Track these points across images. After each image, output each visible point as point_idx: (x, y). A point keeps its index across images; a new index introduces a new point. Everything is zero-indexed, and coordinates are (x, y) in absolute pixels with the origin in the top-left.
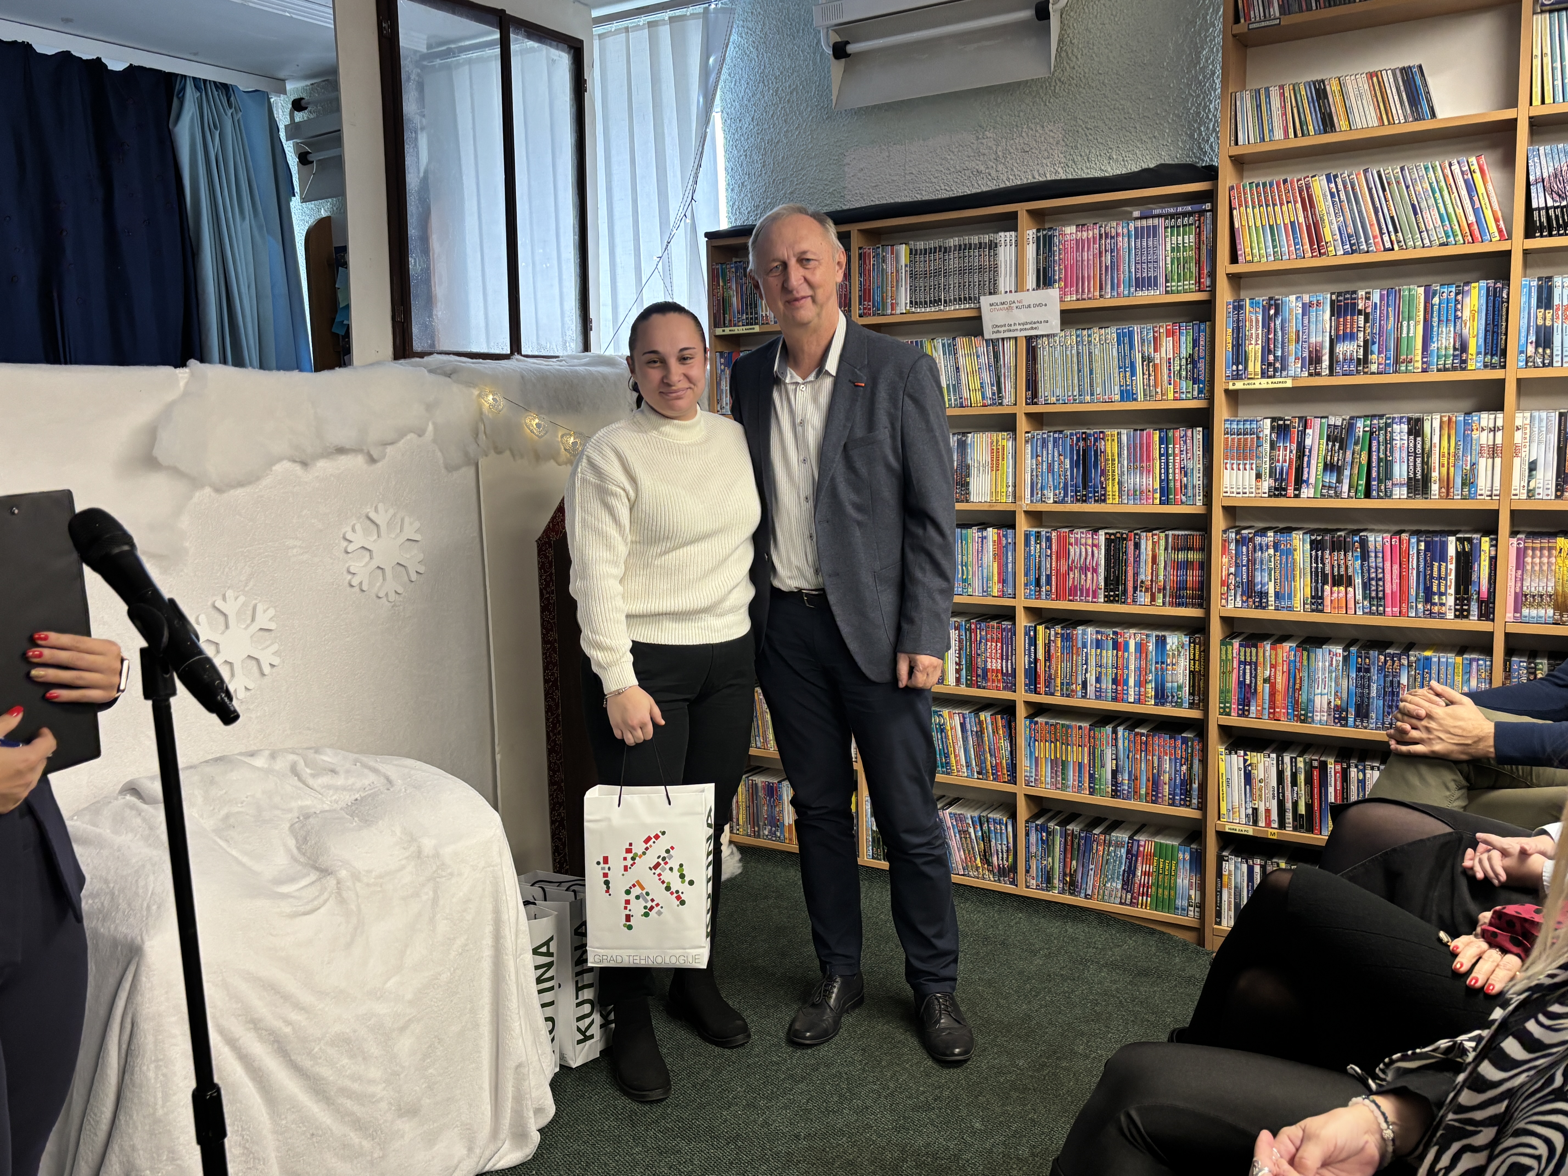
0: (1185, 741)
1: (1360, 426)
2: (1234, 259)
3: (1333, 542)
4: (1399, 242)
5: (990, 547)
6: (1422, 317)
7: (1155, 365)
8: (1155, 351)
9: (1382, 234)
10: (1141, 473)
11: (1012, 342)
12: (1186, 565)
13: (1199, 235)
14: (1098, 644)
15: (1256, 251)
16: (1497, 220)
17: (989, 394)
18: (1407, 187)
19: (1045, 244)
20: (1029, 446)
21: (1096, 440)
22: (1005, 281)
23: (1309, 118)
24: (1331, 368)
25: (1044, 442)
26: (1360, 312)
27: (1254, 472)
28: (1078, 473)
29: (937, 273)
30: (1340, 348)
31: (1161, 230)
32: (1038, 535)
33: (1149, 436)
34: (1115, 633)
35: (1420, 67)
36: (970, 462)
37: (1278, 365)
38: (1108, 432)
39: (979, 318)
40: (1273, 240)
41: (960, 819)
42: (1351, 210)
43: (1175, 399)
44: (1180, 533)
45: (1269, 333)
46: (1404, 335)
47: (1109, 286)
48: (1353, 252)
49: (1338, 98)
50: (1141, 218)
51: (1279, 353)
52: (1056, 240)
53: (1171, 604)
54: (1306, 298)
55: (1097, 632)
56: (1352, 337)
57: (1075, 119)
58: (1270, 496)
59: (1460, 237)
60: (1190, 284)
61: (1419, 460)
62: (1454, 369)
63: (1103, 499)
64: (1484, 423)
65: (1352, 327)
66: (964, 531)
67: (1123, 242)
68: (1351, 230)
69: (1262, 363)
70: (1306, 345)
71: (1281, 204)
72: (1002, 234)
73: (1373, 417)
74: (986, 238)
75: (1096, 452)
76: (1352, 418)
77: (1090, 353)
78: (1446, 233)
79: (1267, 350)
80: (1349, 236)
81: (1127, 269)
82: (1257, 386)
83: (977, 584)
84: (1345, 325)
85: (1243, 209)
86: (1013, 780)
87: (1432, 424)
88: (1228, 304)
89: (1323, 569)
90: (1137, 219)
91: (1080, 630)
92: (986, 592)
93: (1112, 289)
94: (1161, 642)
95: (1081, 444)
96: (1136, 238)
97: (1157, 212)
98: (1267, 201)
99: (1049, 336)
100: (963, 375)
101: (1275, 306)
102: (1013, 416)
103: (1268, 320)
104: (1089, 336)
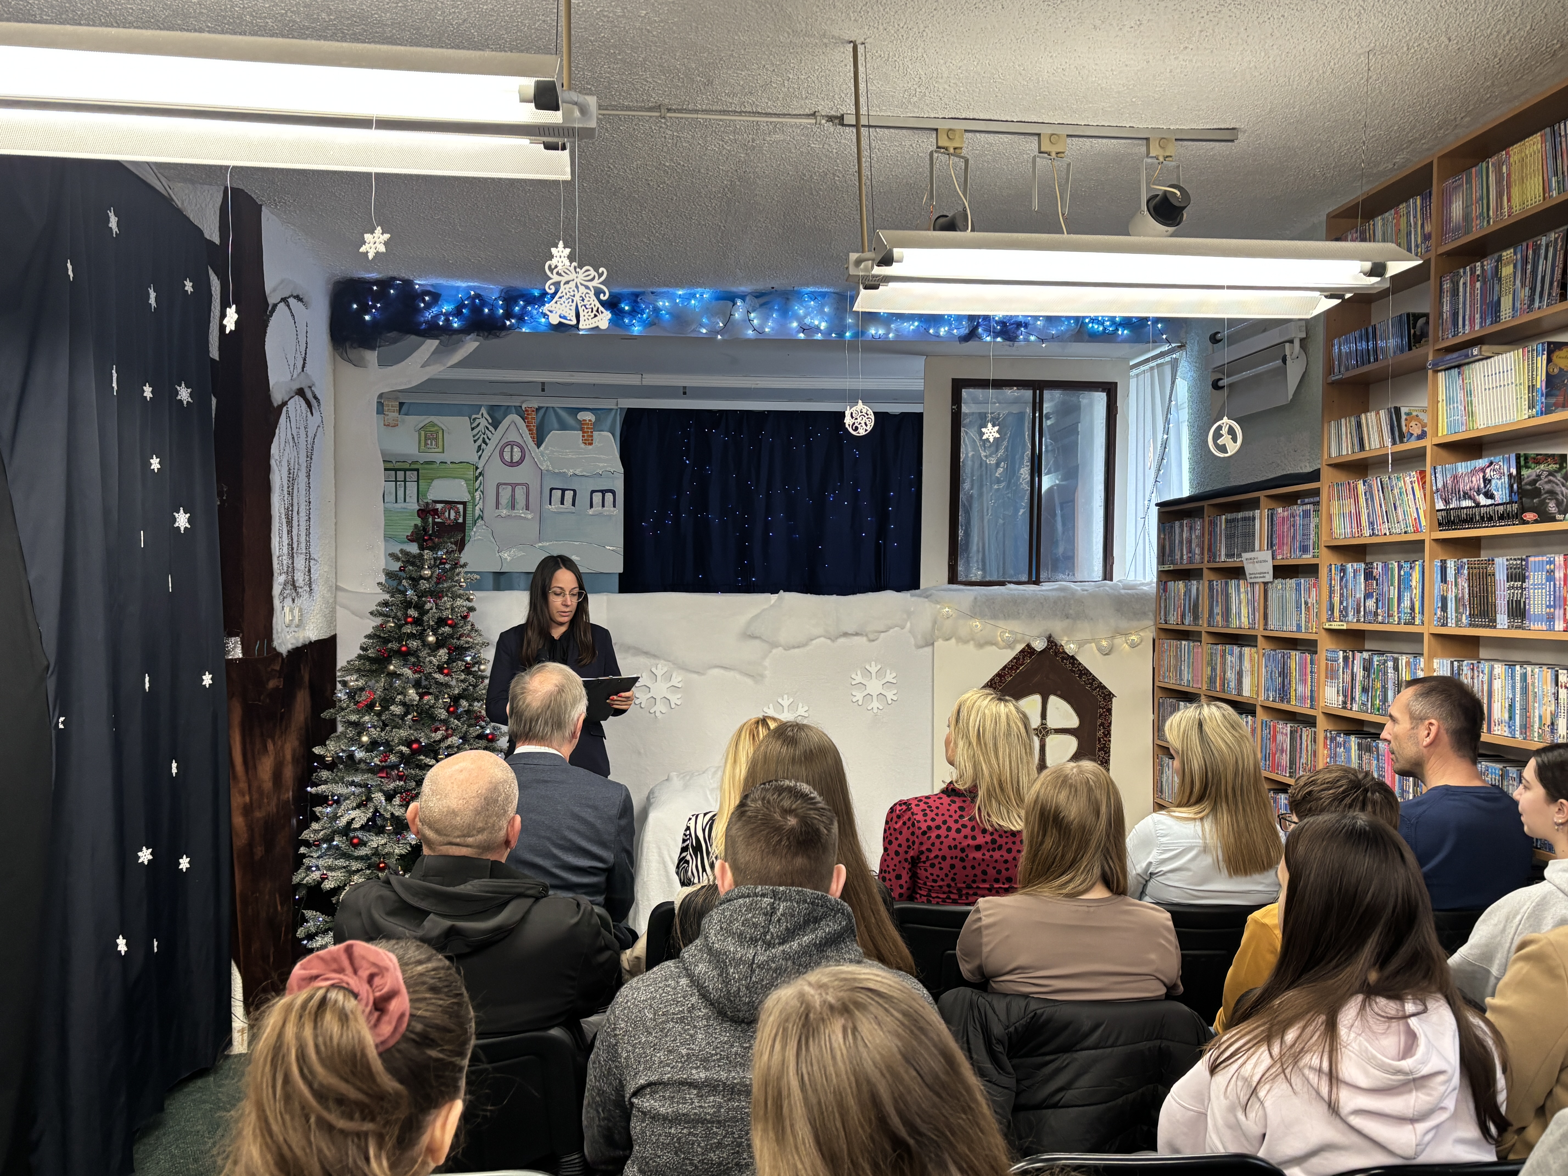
1: (1375, 660)
2: (1330, 536)
4: (1390, 529)
6: (1397, 584)
8: (1309, 597)
9: (1382, 523)
10: (1303, 685)
11: (1257, 585)
15: (1338, 530)
17: (1250, 621)
18: (1391, 491)
19: (1271, 520)
20: (1263, 659)
21: (1288, 658)
22: (1256, 544)
23: (1355, 440)
24: (1364, 616)
25: (1269, 657)
26: (1375, 578)
27: (1336, 689)
28: (1281, 681)
29: (1235, 536)
30: (1368, 603)
31: (1311, 513)
32: (1266, 723)
33: (1306, 658)
36: (1243, 667)
37: (1345, 613)
38: (1292, 653)
39: (1243, 568)
40: (1344, 524)
42: (1372, 505)
45: (1341, 589)
46: (1391, 596)
47: (1293, 550)
48: (1373, 534)
49: (1366, 431)
50: (1301, 504)
51: (1345, 604)
52: (1275, 517)
54: (1355, 566)
56: (1371, 595)
59: (1411, 528)
62: (1410, 623)
63: (1289, 701)
65: (1371, 589)
67: (1298, 520)
68: (1372, 520)
69: (1339, 611)
70: (1355, 599)
71: (1347, 499)
72: (1256, 511)
73: (1380, 654)
74: (1251, 514)
75: (1288, 667)
76: (1372, 654)
78: (1406, 524)
79: (1341, 602)
80: (1371, 524)
81: (1299, 538)
82: (1334, 627)
84: (1369, 587)
87: (1402, 662)
88: (1326, 566)
93: (1294, 552)
95: (1282, 660)
96: (1302, 517)
97: (1308, 500)
98: (1342, 496)
99: (1271, 583)
100: (1242, 606)
101: (1344, 570)
102: (1256, 638)
103: (1341, 580)
104: (1286, 584)
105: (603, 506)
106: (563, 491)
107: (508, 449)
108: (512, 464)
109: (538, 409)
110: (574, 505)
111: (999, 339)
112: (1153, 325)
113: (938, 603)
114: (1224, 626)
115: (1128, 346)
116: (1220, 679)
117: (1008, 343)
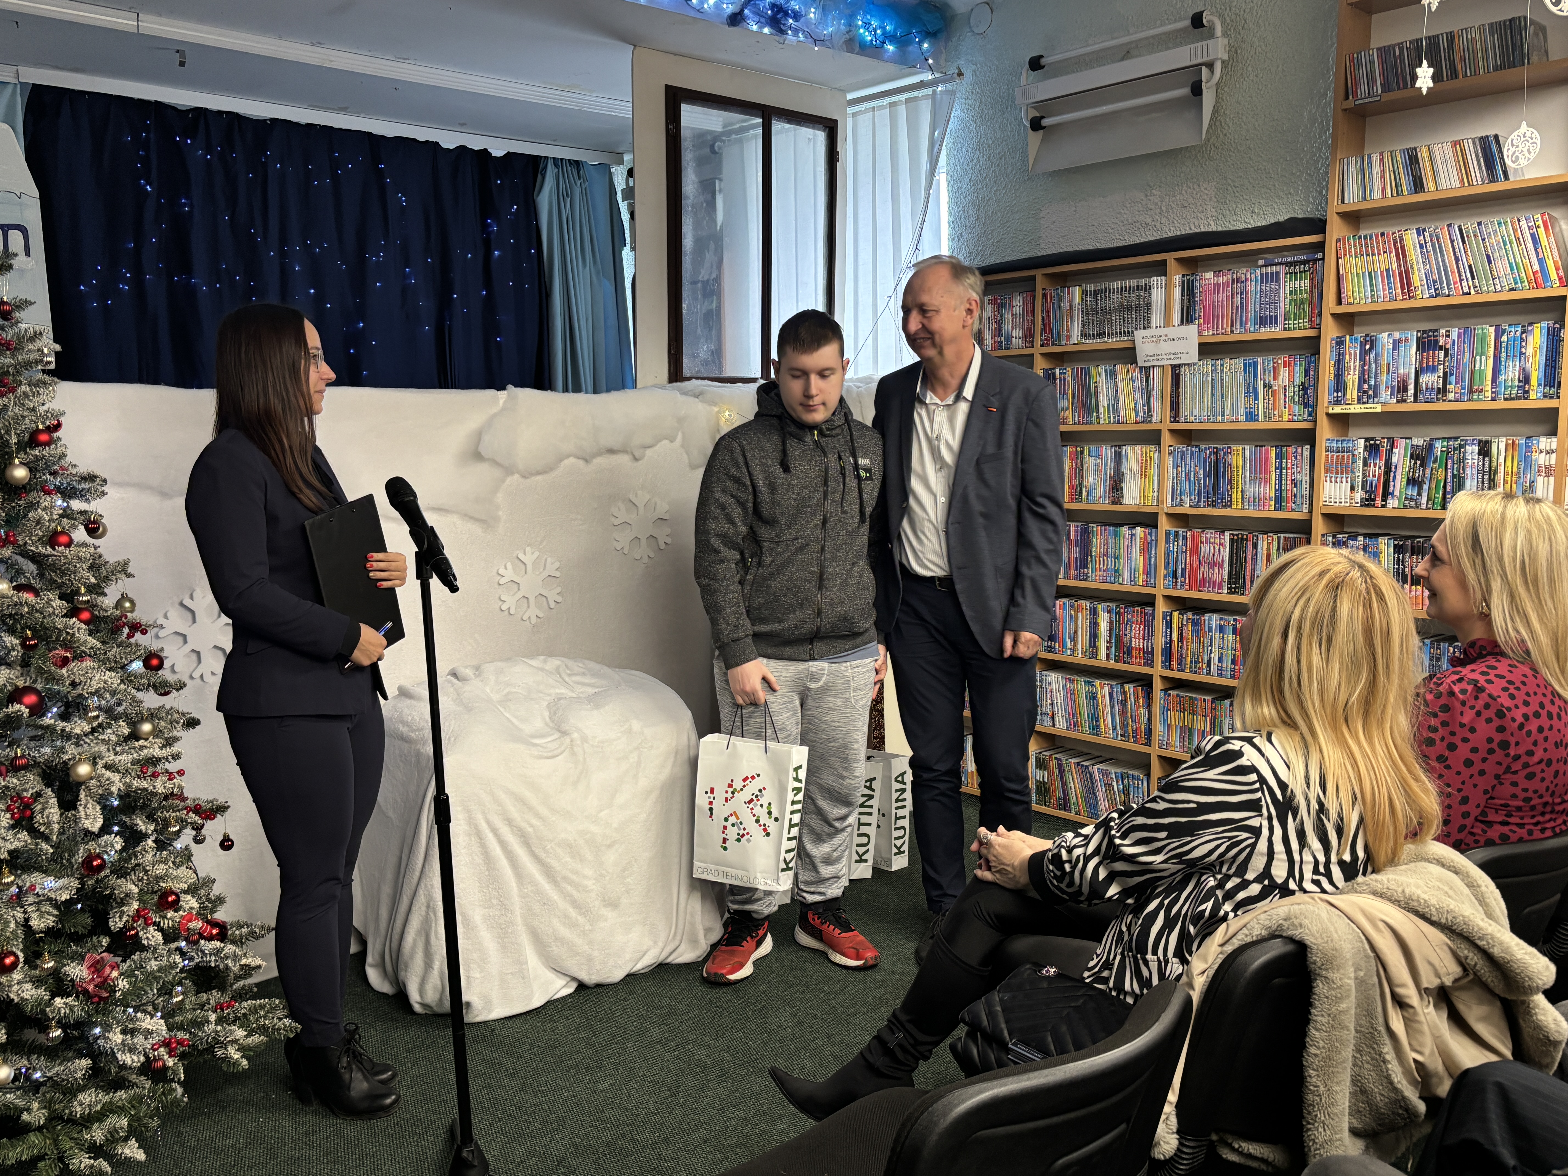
1: (1439, 446)
2: (1339, 302)
3: (1413, 547)
4: (1475, 287)
5: (1138, 543)
6: (1492, 353)
7: (1274, 392)
8: (1274, 379)
9: (1461, 280)
10: (1260, 484)
11: (1160, 369)
13: (1312, 280)
14: (1221, 629)
15: (1356, 294)
16: (1557, 269)
17: (1141, 413)
18: (1483, 240)
19: (1189, 288)
20: (1171, 458)
21: (1225, 454)
22: (1157, 318)
23: (1403, 180)
24: (1416, 395)
26: (1441, 348)
27: (1349, 485)
28: (1210, 482)
29: (1103, 311)
30: (1425, 379)
31: (1282, 275)
32: (1176, 534)
33: (1267, 452)
34: (1235, 620)
35: (1496, 137)
36: (1123, 470)
37: (1371, 393)
38: (1235, 448)
39: (1133, 349)
40: (1371, 285)
41: (1105, 774)
42: (1436, 259)
43: (1289, 421)
44: (1290, 535)
45: (1364, 365)
46: (1477, 368)
48: (1437, 295)
49: (1427, 164)
50: (1265, 266)
51: (1372, 383)
52: (1197, 284)
54: (1396, 335)
55: (1221, 619)
56: (1433, 369)
57: (1226, 178)
58: (1361, 506)
59: (1526, 283)
60: (1304, 322)
61: (1486, 477)
62: (1518, 398)
63: (1228, 505)
64: (1542, 446)
65: (1433, 361)
66: (1118, 529)
67: (1251, 287)
68: (1436, 276)
69: (1359, 391)
70: (1395, 376)
71: (1379, 254)
72: (1155, 278)
73: (1450, 439)
74: (1142, 282)
75: (1224, 464)
76: (1431, 440)
77: (1222, 380)
78: (1514, 279)
79: (1362, 380)
80: (1435, 282)
81: (1253, 308)
82: (1352, 411)
83: (1126, 575)
84: (1428, 359)
85: (1347, 259)
86: (1149, 743)
87: (1499, 446)
88: (1332, 339)
89: (1403, 570)
90: (1262, 266)
91: (1207, 616)
92: (1133, 582)
93: (1241, 325)
95: (1213, 457)
96: (1262, 282)
97: (1279, 260)
98: (1367, 251)
99: (1189, 365)
100: (1121, 396)
101: (1370, 342)
102: (1158, 433)
103: (1364, 354)
104: (1222, 365)
111: (766, 30)
112: (920, 43)
113: (715, 404)
114: (1079, 423)
115: (892, 68)
116: (1071, 487)
117: (777, 38)
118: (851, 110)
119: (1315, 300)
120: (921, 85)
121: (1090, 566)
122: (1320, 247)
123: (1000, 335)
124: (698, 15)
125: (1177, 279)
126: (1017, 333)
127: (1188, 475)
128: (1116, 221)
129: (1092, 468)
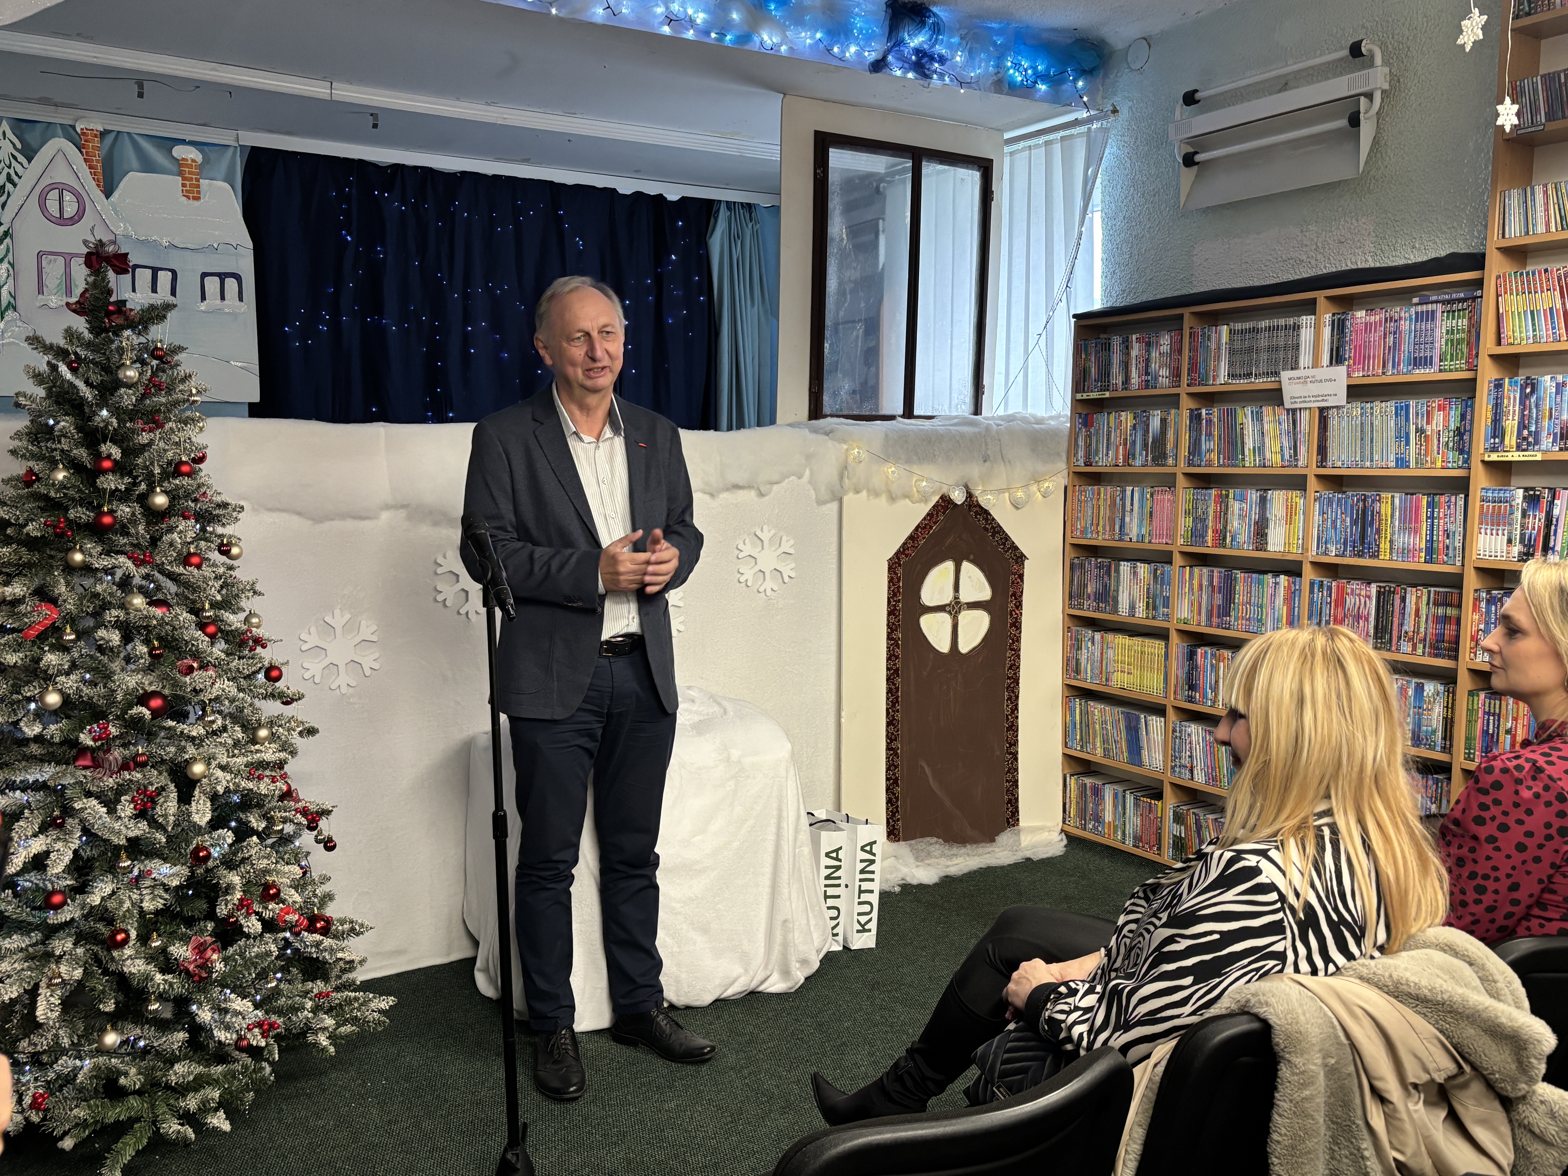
0: (1437, 782)
2: (1499, 343)
5: (1281, 592)
7: (1426, 437)
8: (1428, 423)
10: (1409, 534)
11: (1308, 412)
12: (1446, 619)
13: (1470, 319)
15: (1517, 334)
17: (1287, 457)
19: (1339, 327)
20: (1317, 504)
21: (1373, 502)
22: (1305, 359)
25: (1330, 502)
27: (1506, 538)
28: (1357, 530)
31: (1439, 314)
32: (1321, 584)
33: (1418, 501)
36: (1268, 515)
37: (1531, 439)
38: (1383, 495)
39: (1280, 390)
40: (1534, 325)
43: (1443, 468)
44: (1441, 590)
45: (1524, 410)
47: (1391, 364)
50: (1420, 304)
51: (1533, 429)
52: (1348, 323)
53: (1430, 655)
54: (1560, 378)
57: (1385, 212)
58: (1519, 561)
60: (1461, 363)
63: (1375, 555)
66: (1261, 577)
67: (1405, 326)
69: (1518, 438)
70: (1557, 422)
71: (1542, 292)
72: (1304, 317)
74: (1291, 321)
75: (1373, 512)
77: (1372, 424)
79: (1522, 426)
81: (1406, 348)
82: (1510, 459)
83: (1269, 624)
85: (1508, 296)
88: (1490, 382)
90: (1416, 304)
93: (1393, 367)
94: (1420, 688)
95: (1361, 504)
96: (1417, 321)
97: (1434, 298)
98: (1529, 288)
99: (1338, 407)
100: (1267, 440)
101: (1532, 384)
102: (1305, 477)
103: (1524, 398)
104: (1372, 408)
105: (223, 298)
106: (155, 271)
107: (54, 195)
108: (62, 221)
109: (104, 134)
110: (173, 293)
111: (910, 75)
112: (1075, 81)
113: (844, 441)
114: (1224, 466)
115: (1045, 107)
116: (1215, 531)
117: (922, 82)
118: (1007, 149)
119: (1473, 339)
120: (1076, 123)
121: (1232, 613)
122: (1479, 284)
123: (1147, 374)
124: (840, 64)
125: (1328, 317)
126: (1164, 372)
127: (1334, 522)
128: (1270, 258)
129: (1236, 511)
